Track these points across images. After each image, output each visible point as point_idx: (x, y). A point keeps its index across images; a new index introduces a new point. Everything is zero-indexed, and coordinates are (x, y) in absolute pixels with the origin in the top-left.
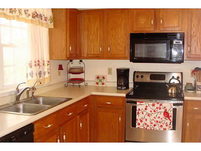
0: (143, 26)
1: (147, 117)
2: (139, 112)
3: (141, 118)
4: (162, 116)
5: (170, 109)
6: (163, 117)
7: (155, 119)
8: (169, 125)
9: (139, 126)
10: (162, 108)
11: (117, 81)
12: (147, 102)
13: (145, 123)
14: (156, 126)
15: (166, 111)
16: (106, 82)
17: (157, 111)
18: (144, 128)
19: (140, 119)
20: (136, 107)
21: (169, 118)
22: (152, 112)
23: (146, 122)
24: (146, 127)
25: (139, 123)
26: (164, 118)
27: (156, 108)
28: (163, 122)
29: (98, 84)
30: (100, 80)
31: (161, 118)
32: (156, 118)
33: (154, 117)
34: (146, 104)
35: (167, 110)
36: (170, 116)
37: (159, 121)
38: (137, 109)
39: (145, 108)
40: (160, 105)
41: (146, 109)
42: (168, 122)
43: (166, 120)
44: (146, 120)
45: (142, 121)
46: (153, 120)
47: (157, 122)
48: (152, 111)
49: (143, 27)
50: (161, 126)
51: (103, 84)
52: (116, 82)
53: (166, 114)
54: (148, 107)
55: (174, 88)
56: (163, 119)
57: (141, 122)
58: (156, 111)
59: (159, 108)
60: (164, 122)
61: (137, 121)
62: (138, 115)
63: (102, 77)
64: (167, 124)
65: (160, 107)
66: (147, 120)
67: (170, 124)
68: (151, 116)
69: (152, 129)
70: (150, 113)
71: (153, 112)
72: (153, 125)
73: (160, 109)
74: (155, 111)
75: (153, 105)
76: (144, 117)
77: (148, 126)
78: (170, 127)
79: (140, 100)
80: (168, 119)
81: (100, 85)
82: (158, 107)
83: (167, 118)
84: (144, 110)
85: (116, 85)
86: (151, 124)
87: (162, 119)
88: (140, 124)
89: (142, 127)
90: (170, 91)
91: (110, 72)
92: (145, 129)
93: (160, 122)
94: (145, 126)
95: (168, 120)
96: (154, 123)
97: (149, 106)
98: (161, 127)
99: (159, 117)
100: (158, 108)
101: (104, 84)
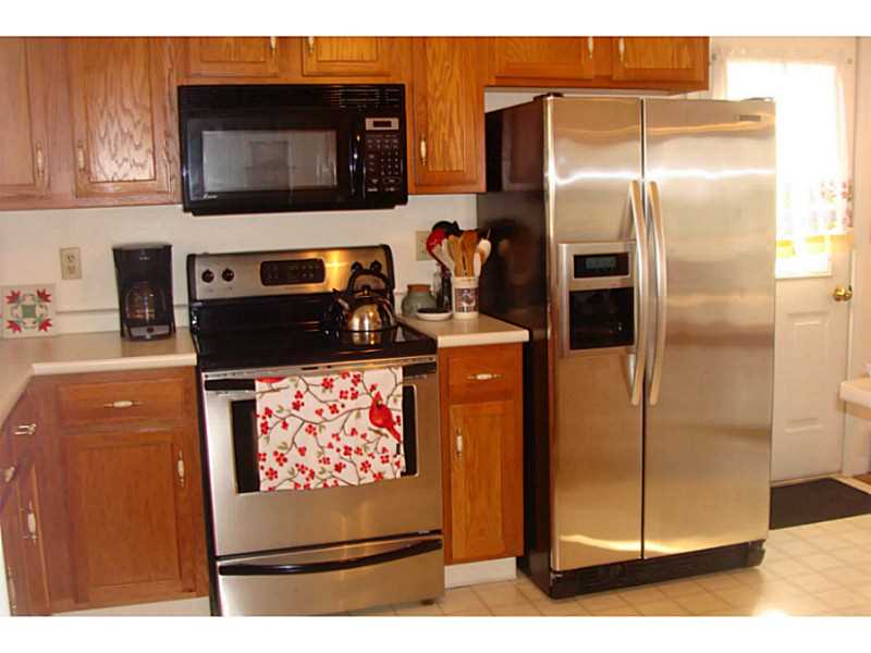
0: (230, 56)
1: (304, 439)
2: (266, 423)
3: (281, 448)
4: (364, 423)
5: (395, 393)
6: (370, 429)
7: (338, 439)
8: (395, 456)
9: (275, 480)
10: (363, 394)
11: (117, 306)
12: (297, 378)
13: (297, 465)
14: (343, 470)
15: (380, 402)
16: (59, 313)
17: (343, 406)
18: (297, 485)
19: (276, 453)
20: (253, 402)
21: (390, 427)
22: (324, 415)
23: (301, 460)
24: (305, 482)
25: (271, 469)
26: (372, 433)
27: (338, 394)
28: (372, 446)
29: (19, 329)
30: (24, 307)
31: (360, 432)
32: (341, 436)
33: (333, 436)
34: (296, 386)
35: (381, 400)
36: (395, 419)
37: (354, 448)
38: (260, 410)
39: (294, 404)
40: (353, 381)
41: (297, 406)
42: (390, 443)
43: (379, 439)
44: (302, 451)
45: (285, 460)
46: (330, 446)
47: (346, 454)
48: (322, 410)
49: (233, 59)
50: (365, 466)
51: (45, 325)
52: (111, 310)
53: (379, 413)
54: (308, 394)
55: (372, 310)
56: (371, 436)
57: (281, 465)
58: (339, 407)
59: (350, 395)
60: (376, 449)
61: (261, 463)
62: (264, 436)
63: (36, 294)
64: (385, 454)
65: (356, 389)
66: (305, 449)
67: (398, 453)
68: (320, 430)
69: (330, 483)
70: (317, 419)
71: (327, 413)
72: (330, 467)
73: (355, 396)
74: (334, 409)
75: (327, 385)
76: (294, 443)
77: (312, 474)
78: (398, 464)
79: (270, 372)
80: (389, 434)
81: (30, 330)
82: (344, 390)
83: (384, 431)
84: (289, 411)
85: (113, 322)
86: (322, 464)
87: (364, 436)
88: (276, 472)
89: (289, 486)
90: (355, 323)
91: (71, 265)
92: (302, 488)
93: (358, 451)
94: (301, 479)
95: (386, 436)
96: (335, 458)
97: (308, 389)
98: (366, 472)
99: (354, 432)
100: (347, 392)
101: (50, 325)
